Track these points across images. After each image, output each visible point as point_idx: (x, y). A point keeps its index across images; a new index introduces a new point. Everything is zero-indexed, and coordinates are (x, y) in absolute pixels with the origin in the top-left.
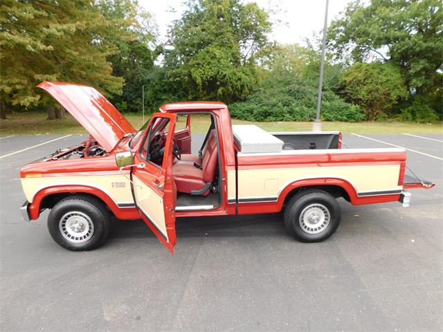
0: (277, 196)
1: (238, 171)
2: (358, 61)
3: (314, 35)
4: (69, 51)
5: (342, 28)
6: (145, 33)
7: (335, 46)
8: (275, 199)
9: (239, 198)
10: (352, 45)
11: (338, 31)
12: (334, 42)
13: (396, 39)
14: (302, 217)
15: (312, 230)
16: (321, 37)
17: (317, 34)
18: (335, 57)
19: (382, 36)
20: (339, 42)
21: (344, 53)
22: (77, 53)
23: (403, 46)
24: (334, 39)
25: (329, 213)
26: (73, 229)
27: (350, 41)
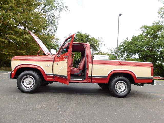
0: (107, 76)
1: (93, 65)
2: (128, 58)
3: (113, 49)
4: (31, 44)
5: (123, 47)
6: (56, 45)
7: (121, 53)
8: (106, 77)
9: (93, 75)
10: (126, 53)
11: (121, 48)
12: (120, 52)
13: (141, 51)
14: (116, 86)
15: (120, 92)
16: (116, 50)
17: (114, 49)
18: (120, 57)
19: (136, 50)
20: (122, 52)
21: (124, 56)
22: (33, 45)
23: (143, 53)
24: (120, 51)
25: (126, 85)
26: (26, 83)
27: (126, 52)
